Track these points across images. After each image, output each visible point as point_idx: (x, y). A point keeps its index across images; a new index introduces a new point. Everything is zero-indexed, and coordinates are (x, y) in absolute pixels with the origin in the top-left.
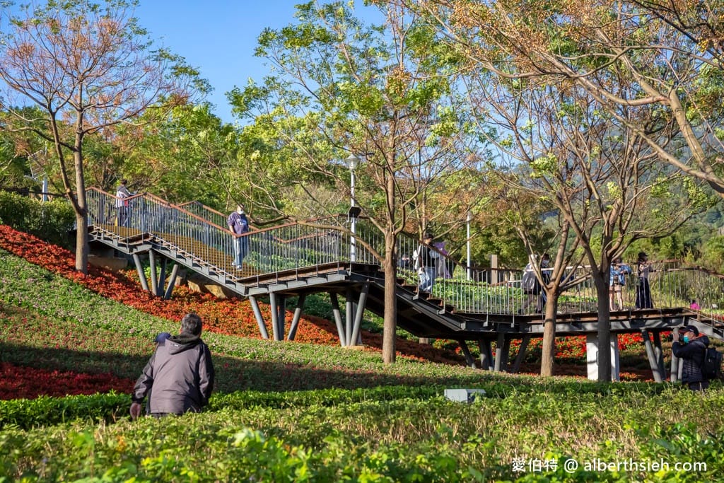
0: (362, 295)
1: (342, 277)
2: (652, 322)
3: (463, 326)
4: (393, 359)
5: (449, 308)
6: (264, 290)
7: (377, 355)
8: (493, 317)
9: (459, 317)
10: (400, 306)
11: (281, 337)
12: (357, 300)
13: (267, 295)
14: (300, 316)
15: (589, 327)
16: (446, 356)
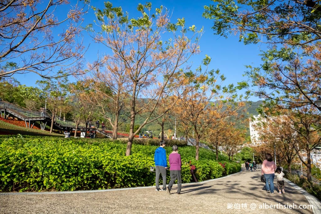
0: (46, 122)
1: (44, 119)
2: (91, 130)
3: (62, 128)
4: (52, 133)
5: (57, 123)
6: (28, 120)
7: (49, 132)
8: (67, 127)
9: (62, 127)
10: (54, 125)
11: (30, 128)
12: (45, 123)
13: (29, 121)
14: (34, 125)
15: (81, 130)
16: (58, 132)
